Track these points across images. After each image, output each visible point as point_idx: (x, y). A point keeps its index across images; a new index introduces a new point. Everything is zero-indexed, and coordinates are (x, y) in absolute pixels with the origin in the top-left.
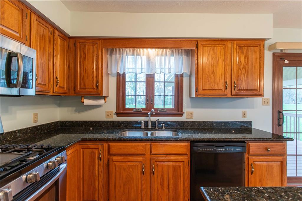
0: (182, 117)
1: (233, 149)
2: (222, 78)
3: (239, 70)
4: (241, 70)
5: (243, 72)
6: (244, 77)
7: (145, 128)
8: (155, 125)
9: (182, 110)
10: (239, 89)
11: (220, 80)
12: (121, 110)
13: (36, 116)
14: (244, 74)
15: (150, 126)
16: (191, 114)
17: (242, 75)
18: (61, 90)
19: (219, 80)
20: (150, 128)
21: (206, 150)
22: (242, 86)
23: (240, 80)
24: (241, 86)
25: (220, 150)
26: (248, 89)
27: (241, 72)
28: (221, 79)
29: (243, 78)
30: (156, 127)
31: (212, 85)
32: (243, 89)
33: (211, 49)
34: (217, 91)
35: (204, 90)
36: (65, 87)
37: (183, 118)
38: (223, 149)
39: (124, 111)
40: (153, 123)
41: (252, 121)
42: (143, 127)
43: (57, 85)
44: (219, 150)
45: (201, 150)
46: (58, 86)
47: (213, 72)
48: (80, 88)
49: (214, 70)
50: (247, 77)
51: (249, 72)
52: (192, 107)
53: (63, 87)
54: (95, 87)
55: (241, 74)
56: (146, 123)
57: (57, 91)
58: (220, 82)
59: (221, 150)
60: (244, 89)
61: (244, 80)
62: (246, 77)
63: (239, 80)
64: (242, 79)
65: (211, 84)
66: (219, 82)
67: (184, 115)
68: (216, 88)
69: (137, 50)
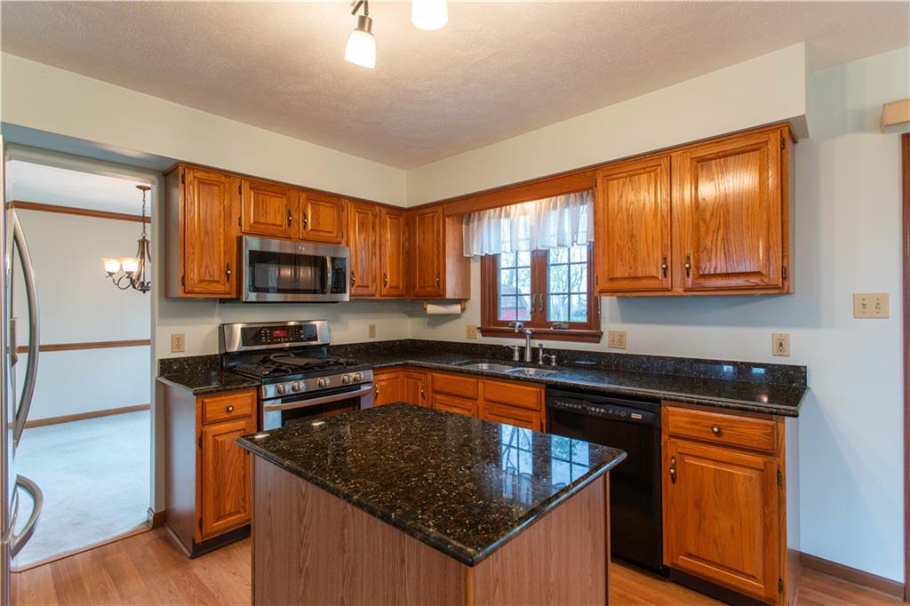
0: (598, 342)
1: (623, 414)
2: (653, 248)
3: (701, 224)
4: (705, 222)
5: (712, 227)
6: (717, 240)
7: (519, 361)
8: (538, 354)
9: (598, 327)
10: (701, 273)
11: (648, 253)
12: (491, 323)
13: (372, 328)
14: (714, 232)
15: (528, 358)
16: (621, 338)
17: (710, 238)
18: (394, 292)
19: (646, 255)
20: (528, 360)
21: (567, 405)
22: (711, 266)
23: (705, 248)
24: (708, 266)
25: (595, 411)
26: (730, 271)
27: (708, 228)
28: (651, 250)
29: (712, 244)
30: (538, 360)
31: (631, 268)
32: (712, 272)
33: (624, 183)
34: (644, 282)
35: (612, 279)
36: (401, 287)
37: (602, 346)
38: (602, 410)
39: (495, 325)
40: (535, 351)
41: (805, 367)
42: (517, 357)
43: (385, 286)
44: (593, 409)
45: (559, 404)
46: (388, 286)
47: (632, 236)
48: (420, 287)
49: (635, 233)
50: (726, 241)
51: (731, 224)
52: (624, 321)
53: (398, 287)
54: (436, 284)
55: (707, 234)
56: (522, 350)
57: (386, 293)
58: (649, 258)
59: (598, 410)
60: (718, 271)
61: (717, 249)
62: (723, 239)
63: (701, 250)
64: (708, 247)
65: (627, 267)
66: (646, 259)
67: (605, 339)
68: (640, 275)
69: (506, 210)
